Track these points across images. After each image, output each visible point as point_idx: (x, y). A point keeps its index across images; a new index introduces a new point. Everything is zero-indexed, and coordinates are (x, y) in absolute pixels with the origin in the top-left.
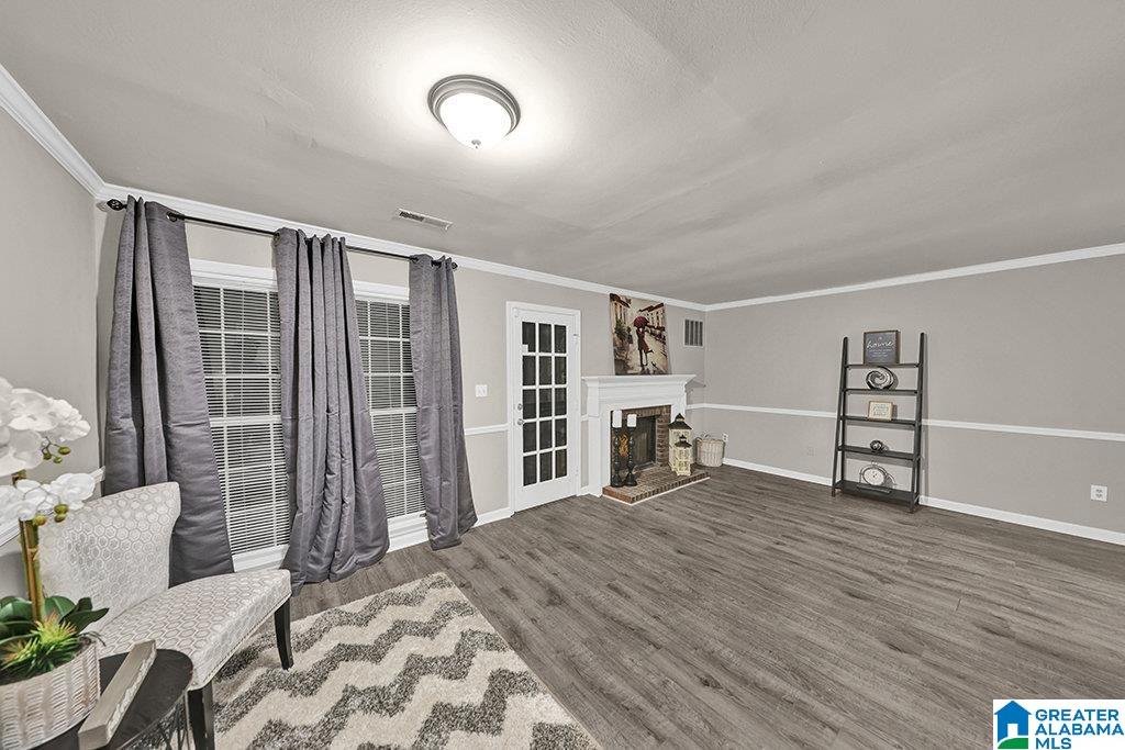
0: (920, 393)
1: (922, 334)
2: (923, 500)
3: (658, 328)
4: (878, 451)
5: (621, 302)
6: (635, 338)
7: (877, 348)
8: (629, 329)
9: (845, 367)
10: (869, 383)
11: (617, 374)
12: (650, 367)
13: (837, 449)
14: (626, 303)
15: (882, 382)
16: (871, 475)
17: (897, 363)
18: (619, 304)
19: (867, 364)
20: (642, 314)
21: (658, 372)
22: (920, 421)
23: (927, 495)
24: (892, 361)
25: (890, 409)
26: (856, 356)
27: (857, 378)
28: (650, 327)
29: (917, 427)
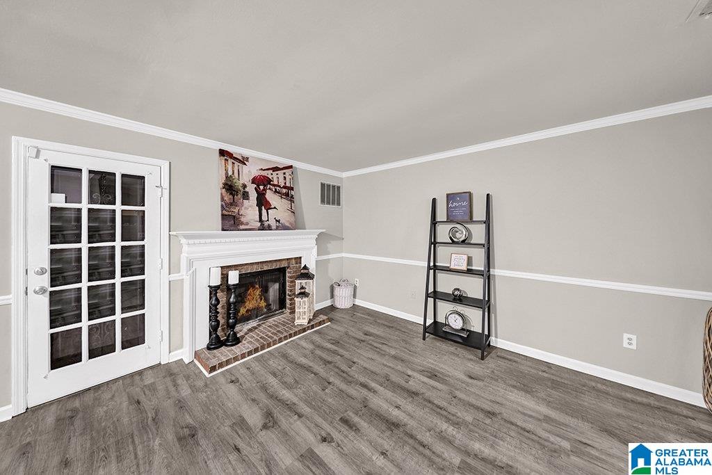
0: (488, 247)
1: (488, 195)
2: (494, 341)
3: (285, 187)
4: (459, 298)
5: (236, 159)
6: (253, 195)
7: (456, 207)
8: (244, 186)
9: (434, 223)
10: (451, 238)
11: (223, 230)
12: (273, 223)
13: (427, 296)
14: (243, 161)
15: (461, 236)
16: (453, 319)
17: (471, 220)
18: (230, 161)
19: (449, 221)
20: (264, 173)
21: (281, 227)
22: (489, 271)
23: (496, 337)
24: (467, 218)
25: (466, 260)
26: (441, 215)
27: (443, 233)
28: (274, 185)
29: (487, 276)
